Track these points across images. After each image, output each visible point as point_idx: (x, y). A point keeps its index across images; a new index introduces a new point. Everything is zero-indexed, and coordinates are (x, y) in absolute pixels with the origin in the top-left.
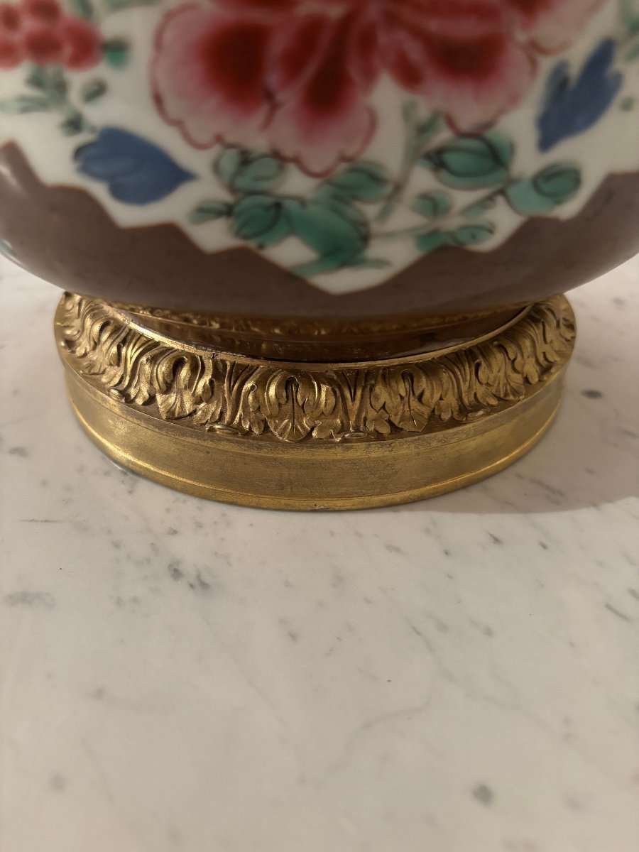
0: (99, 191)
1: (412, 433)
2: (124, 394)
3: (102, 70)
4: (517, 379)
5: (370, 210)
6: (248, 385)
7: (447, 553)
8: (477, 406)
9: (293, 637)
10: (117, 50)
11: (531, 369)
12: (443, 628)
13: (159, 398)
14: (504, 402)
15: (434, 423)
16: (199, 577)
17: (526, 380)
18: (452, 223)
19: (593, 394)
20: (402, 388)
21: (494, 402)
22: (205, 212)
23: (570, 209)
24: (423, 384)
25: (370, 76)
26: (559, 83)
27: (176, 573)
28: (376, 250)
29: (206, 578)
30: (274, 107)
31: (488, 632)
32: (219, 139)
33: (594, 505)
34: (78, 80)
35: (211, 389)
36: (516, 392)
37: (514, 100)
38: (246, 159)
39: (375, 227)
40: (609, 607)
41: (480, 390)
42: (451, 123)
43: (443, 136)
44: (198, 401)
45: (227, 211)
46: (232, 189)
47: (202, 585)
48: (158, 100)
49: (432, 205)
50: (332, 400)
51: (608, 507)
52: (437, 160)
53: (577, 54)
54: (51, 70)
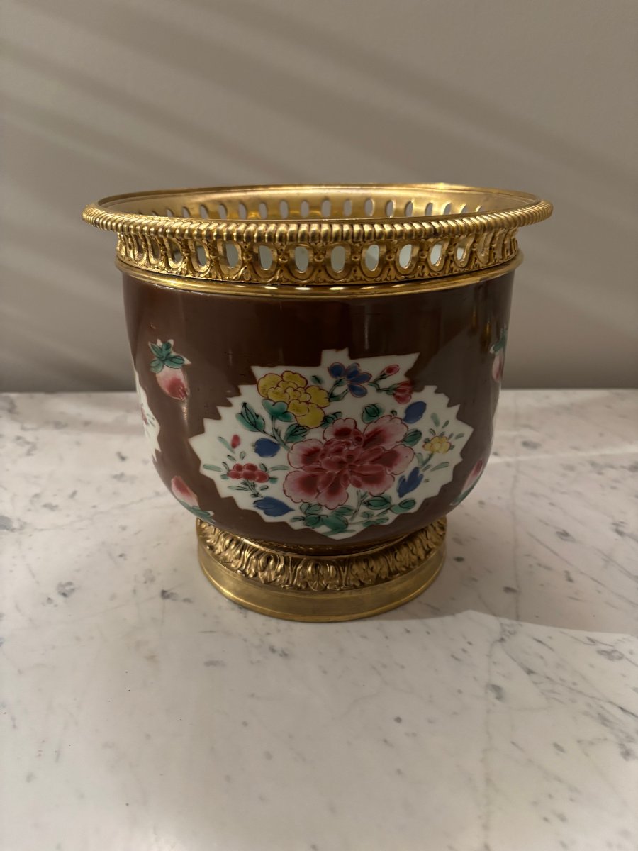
0: (261, 512)
1: (369, 585)
2: (244, 572)
3: (268, 483)
4: (414, 558)
5: (348, 518)
6: (300, 567)
7: (387, 637)
8: (396, 572)
9: (325, 672)
10: (274, 479)
11: (421, 553)
12: (384, 666)
13: (260, 574)
14: (408, 569)
15: (378, 580)
16: (283, 652)
17: (419, 558)
18: (374, 519)
19: (459, 559)
20: (364, 566)
21: (404, 569)
22: (295, 519)
23: (413, 510)
24: (372, 564)
25: (346, 486)
26: (402, 480)
27: (273, 650)
28: (350, 528)
29: (287, 652)
30: (319, 493)
31: (403, 667)
32: (302, 501)
33: (453, 614)
34: (259, 485)
35: (283, 569)
36: (414, 564)
37: (389, 487)
38: (310, 506)
39: (349, 522)
40: (453, 656)
41: (398, 565)
42: (371, 494)
43: (369, 497)
44: (277, 574)
45: (304, 519)
46: (305, 513)
47: (284, 655)
48: (284, 491)
49: (367, 515)
50: (335, 572)
51: (459, 615)
52: (368, 504)
53: (407, 473)
54: (251, 482)
